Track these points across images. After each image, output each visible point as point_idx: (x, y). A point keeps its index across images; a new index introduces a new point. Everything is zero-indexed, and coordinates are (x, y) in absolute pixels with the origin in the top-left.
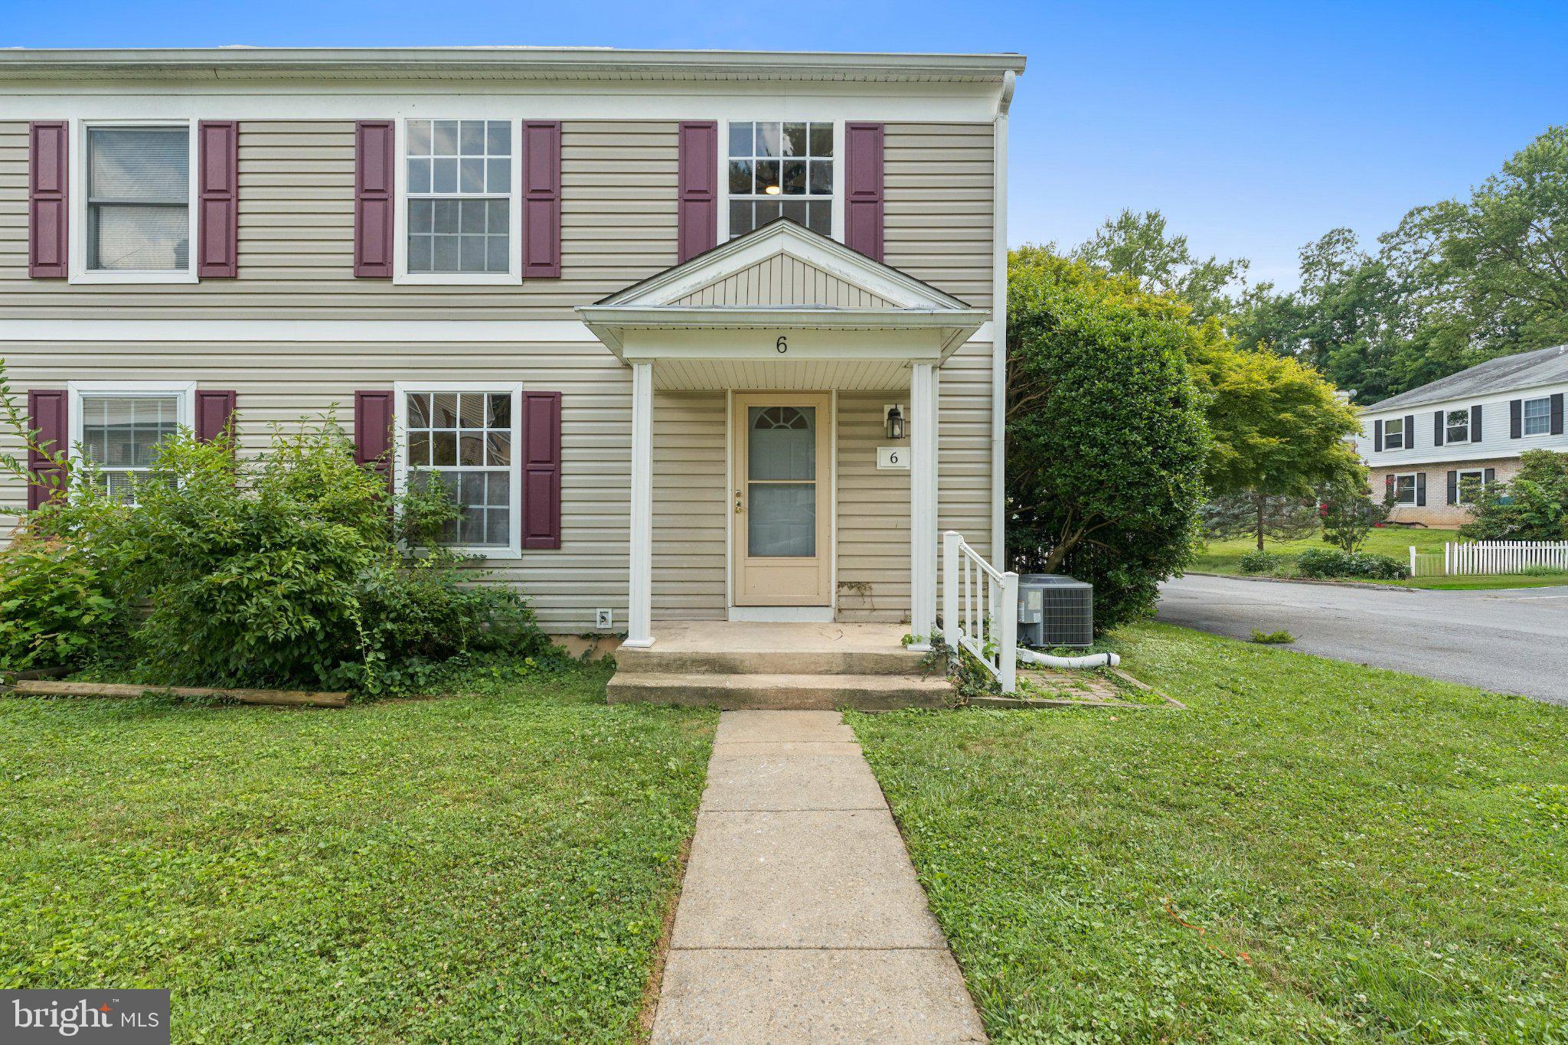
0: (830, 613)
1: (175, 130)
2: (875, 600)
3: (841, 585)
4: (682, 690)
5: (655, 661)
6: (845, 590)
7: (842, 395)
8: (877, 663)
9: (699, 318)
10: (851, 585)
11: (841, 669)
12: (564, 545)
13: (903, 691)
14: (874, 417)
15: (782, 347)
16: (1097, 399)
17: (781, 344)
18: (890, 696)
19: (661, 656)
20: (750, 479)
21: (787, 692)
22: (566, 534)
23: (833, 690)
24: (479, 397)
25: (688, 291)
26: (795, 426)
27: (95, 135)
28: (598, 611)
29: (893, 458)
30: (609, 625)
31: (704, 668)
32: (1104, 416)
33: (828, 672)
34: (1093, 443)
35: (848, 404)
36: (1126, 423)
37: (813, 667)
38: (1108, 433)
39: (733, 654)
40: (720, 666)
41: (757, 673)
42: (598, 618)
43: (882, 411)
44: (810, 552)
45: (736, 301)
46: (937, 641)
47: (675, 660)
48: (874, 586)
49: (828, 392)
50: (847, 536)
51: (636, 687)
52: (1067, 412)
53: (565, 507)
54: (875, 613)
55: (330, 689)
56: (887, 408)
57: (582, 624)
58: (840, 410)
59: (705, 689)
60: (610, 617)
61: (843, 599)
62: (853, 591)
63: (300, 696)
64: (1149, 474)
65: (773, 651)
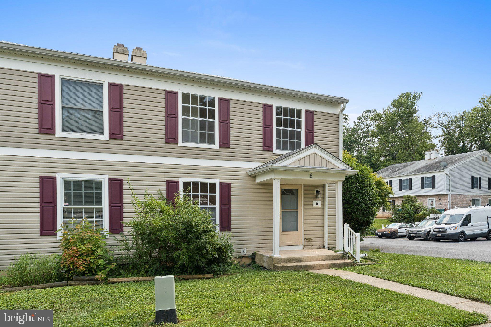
0: (302, 247)
1: (99, 84)
2: (312, 242)
3: (305, 239)
4: (296, 266)
5: (283, 260)
6: (306, 240)
7: (305, 186)
8: (332, 257)
9: (298, 169)
10: (307, 239)
11: (325, 259)
12: (232, 230)
13: (343, 263)
14: (311, 192)
15: (311, 176)
16: (358, 188)
17: (311, 175)
18: (341, 264)
19: (285, 259)
20: (282, 209)
21: (319, 265)
22: (232, 226)
23: (329, 264)
24: (206, 184)
25: (294, 161)
26: (291, 194)
27: (64, 81)
28: (242, 249)
29: (317, 204)
30: (245, 254)
31: (295, 261)
32: (359, 192)
33: (322, 260)
34: (357, 199)
35: (306, 188)
36: (364, 194)
37: (319, 259)
38: (360, 197)
39: (301, 257)
40: (298, 260)
41: (307, 261)
42: (242, 251)
43: (314, 190)
44: (297, 230)
45: (306, 165)
46: (344, 251)
47: (288, 260)
48: (312, 239)
49: (301, 185)
50: (306, 225)
51: (286, 267)
52: (350, 191)
53: (232, 218)
54: (313, 246)
55: (208, 273)
56: (315, 190)
57: (237, 254)
58: (304, 190)
59: (301, 266)
60: (245, 251)
61: (305, 243)
62: (307, 241)
63: (200, 276)
64: (369, 207)
65: (310, 256)
